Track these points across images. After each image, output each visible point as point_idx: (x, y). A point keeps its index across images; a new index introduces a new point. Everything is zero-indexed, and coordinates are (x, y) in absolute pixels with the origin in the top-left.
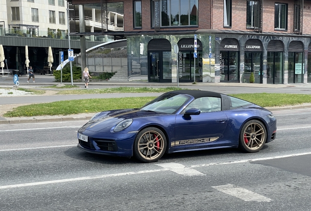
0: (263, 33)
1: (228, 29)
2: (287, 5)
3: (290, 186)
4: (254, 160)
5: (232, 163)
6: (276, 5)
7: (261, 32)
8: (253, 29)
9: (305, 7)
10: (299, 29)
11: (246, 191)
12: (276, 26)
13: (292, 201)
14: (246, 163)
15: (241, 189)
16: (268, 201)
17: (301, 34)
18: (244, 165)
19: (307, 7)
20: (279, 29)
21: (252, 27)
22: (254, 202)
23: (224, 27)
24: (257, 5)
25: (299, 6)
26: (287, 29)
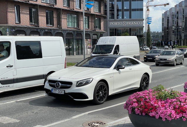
0: (40, 28)
1: (19, 25)
2: (53, 11)
3: (33, 112)
4: (18, 101)
5: (5, 103)
6: (47, 11)
7: (39, 27)
8: (34, 25)
9: (62, 13)
10: (60, 26)
11: (7, 118)
12: (47, 23)
13: (31, 120)
14: (13, 103)
15: (4, 117)
16: (18, 122)
17: (61, 28)
18: (12, 104)
19: (64, 14)
20: (49, 25)
21: (33, 24)
22: (9, 123)
23: (16, 23)
24: (36, 11)
25: (60, 12)
26: (53, 25)
